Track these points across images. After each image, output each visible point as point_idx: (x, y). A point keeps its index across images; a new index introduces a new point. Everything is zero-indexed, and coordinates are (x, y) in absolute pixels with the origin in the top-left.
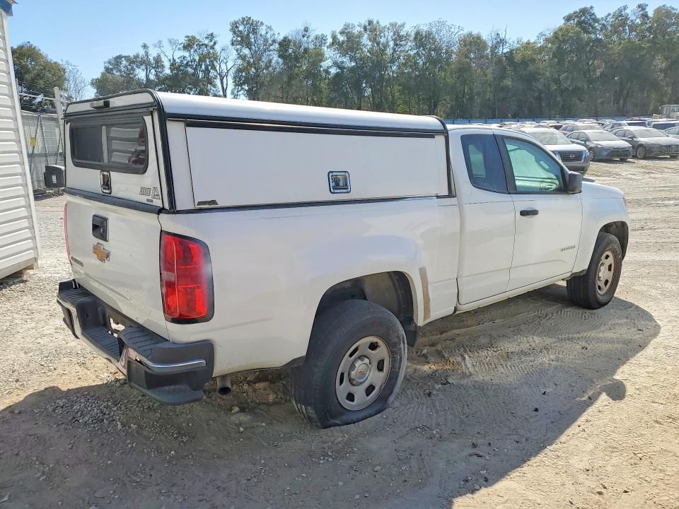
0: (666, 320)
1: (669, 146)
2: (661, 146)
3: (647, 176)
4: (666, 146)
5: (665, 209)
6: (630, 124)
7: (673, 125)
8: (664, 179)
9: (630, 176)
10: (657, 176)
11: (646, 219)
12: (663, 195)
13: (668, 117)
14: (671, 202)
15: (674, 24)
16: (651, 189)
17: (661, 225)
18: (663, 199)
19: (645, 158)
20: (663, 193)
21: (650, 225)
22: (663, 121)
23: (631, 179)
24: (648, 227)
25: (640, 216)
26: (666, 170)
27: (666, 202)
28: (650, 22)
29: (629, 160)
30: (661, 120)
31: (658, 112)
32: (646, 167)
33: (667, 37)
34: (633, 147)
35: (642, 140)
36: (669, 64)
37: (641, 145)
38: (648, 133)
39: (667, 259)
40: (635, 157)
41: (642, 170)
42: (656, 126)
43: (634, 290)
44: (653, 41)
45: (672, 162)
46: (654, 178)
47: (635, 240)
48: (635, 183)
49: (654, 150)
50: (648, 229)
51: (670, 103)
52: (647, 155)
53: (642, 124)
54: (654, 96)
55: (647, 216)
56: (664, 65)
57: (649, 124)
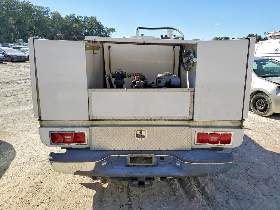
0: (20, 146)
1: (21, 57)
2: (17, 56)
3: (13, 69)
4: (19, 57)
5: (21, 85)
6: (2, 46)
7: (21, 48)
8: (20, 71)
9: (5, 70)
10: (18, 69)
11: (12, 90)
12: (20, 78)
13: (20, 44)
14: (24, 81)
15: (14, 5)
16: (15, 76)
17: (19, 93)
18: (20, 80)
19: (11, 62)
20: (19, 77)
21: (14, 93)
22: (17, 46)
23: (5, 71)
24: (13, 94)
25: (10, 89)
26: (21, 67)
27: (22, 81)
28: (4, 2)
29: (4, 62)
30: (17, 45)
31: (15, 41)
32: (12, 66)
33: (13, 10)
34: (5, 56)
35: (9, 53)
36: (16, 22)
37: (8, 56)
38: (10, 50)
39: (22, 110)
40: (7, 61)
41: (11, 67)
42: (14, 48)
43: (4, 132)
44: (7, 11)
45: (23, 63)
46: (16, 71)
47: (7, 102)
48: (7, 73)
49: (15, 58)
50: (13, 95)
51: (19, 38)
52: (12, 60)
53: (8, 46)
54: (12, 35)
55: (13, 89)
56: (14, 22)
57: (11, 47)
